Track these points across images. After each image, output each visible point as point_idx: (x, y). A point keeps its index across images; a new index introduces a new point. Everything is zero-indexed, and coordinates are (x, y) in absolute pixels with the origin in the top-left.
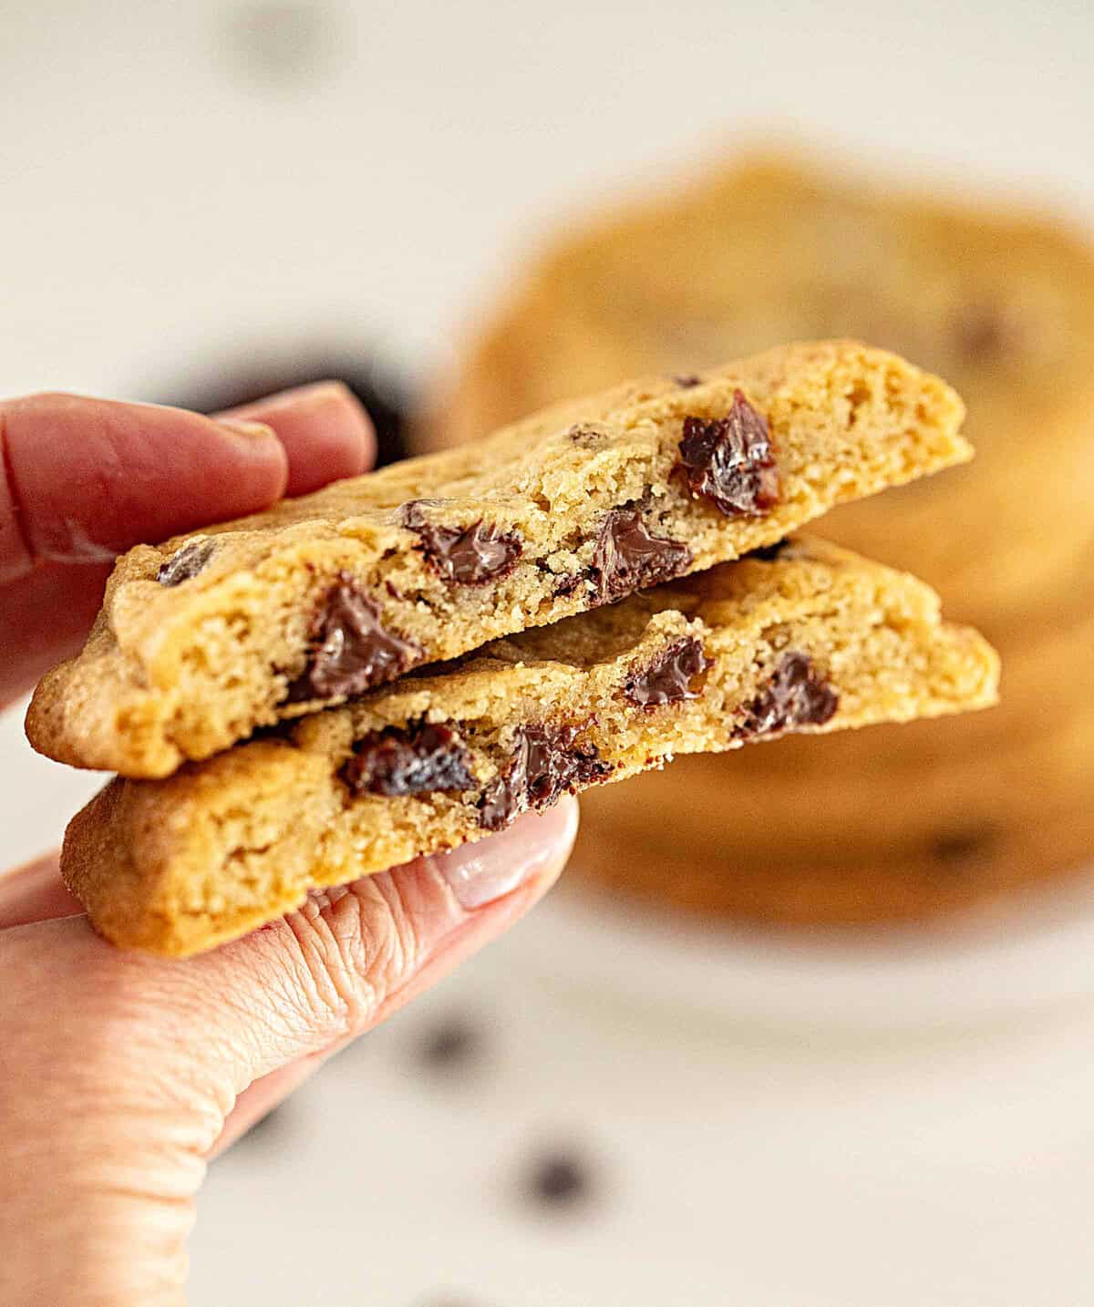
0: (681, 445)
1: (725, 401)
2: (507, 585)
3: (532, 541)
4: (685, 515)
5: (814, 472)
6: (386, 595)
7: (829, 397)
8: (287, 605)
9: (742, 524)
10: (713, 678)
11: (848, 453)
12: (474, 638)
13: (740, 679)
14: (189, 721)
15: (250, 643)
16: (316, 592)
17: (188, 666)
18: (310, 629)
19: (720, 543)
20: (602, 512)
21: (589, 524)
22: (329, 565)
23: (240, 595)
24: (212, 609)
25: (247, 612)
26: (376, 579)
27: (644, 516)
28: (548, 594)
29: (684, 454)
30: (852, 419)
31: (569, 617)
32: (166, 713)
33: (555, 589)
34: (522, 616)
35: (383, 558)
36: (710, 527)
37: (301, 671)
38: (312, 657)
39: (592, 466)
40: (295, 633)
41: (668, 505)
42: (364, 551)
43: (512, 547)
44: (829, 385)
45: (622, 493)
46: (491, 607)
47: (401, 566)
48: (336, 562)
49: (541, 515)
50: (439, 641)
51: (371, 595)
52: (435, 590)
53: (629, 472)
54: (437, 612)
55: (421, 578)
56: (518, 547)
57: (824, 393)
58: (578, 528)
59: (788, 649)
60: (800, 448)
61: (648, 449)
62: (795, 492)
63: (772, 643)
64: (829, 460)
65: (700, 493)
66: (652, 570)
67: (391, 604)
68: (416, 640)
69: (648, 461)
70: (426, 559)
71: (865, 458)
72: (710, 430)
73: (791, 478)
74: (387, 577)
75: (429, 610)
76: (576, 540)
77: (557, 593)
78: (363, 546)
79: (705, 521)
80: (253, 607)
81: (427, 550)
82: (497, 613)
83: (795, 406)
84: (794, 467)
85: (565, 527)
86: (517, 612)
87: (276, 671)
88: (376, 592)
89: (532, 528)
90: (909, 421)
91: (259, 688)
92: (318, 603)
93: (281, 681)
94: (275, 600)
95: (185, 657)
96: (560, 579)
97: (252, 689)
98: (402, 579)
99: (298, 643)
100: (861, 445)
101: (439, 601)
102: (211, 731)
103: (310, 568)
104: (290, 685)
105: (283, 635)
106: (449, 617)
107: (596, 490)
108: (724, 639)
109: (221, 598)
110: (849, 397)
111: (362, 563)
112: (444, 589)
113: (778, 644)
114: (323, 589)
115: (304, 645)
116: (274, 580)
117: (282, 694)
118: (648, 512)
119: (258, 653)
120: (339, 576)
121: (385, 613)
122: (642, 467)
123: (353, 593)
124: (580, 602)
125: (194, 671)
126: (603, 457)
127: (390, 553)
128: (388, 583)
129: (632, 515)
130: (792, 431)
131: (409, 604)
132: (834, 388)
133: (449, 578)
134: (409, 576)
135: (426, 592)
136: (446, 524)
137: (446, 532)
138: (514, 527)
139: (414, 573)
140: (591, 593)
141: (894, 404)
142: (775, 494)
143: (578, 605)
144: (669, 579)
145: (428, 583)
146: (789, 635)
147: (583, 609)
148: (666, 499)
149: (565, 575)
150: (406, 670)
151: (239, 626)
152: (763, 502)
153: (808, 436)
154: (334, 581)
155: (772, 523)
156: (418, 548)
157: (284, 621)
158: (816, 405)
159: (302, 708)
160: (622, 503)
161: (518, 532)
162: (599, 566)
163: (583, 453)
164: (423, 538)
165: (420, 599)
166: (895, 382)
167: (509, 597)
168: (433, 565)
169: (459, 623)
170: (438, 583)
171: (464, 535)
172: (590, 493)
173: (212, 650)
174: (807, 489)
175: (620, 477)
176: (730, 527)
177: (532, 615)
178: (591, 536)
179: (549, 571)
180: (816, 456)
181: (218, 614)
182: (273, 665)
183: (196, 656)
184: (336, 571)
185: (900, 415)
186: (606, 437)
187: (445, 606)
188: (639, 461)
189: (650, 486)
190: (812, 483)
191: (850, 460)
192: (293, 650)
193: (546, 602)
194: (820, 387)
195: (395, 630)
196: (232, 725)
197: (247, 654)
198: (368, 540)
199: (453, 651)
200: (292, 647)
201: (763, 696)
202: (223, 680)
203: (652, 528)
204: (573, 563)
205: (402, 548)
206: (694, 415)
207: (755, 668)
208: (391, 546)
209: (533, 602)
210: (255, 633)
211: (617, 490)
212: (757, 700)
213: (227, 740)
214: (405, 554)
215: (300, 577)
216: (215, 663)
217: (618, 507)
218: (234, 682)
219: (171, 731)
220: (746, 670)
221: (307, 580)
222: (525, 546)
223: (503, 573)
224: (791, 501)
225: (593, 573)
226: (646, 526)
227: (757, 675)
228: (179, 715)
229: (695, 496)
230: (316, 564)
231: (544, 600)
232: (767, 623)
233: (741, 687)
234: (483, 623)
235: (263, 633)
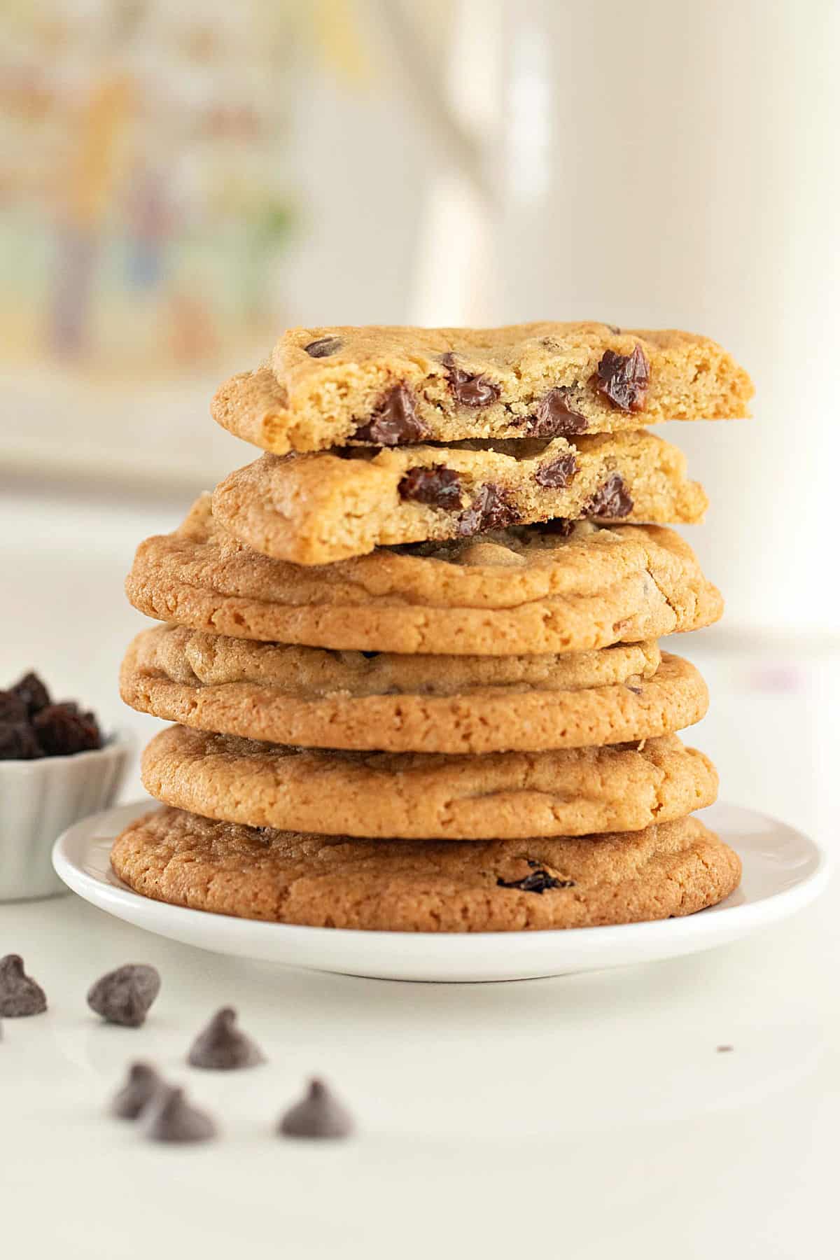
0: (599, 363)
1: (631, 348)
2: (487, 412)
3: (507, 392)
4: (591, 402)
5: (666, 400)
6: (423, 398)
7: (687, 364)
8: (370, 387)
9: (619, 416)
10: (577, 478)
11: (687, 396)
12: (460, 435)
13: (590, 482)
14: (302, 431)
15: (346, 401)
16: (388, 385)
17: (312, 403)
18: (378, 403)
19: (605, 423)
20: (547, 388)
21: (539, 392)
22: (399, 374)
23: (349, 374)
24: (333, 377)
25: (349, 384)
26: (420, 388)
27: (569, 396)
28: (507, 424)
29: (600, 368)
30: (696, 379)
31: (513, 439)
32: (292, 424)
33: (510, 421)
34: (489, 431)
35: (428, 378)
36: (602, 413)
37: (366, 423)
38: (374, 418)
39: (550, 363)
40: (370, 403)
41: (583, 394)
42: (419, 372)
43: (496, 392)
44: (689, 357)
45: (561, 381)
46: (475, 420)
47: (435, 385)
48: (403, 373)
49: (515, 380)
50: (441, 430)
51: (415, 395)
52: (448, 403)
53: (568, 371)
54: (446, 415)
55: (443, 394)
56: (498, 393)
57: (685, 360)
58: (533, 393)
59: (614, 471)
60: (663, 385)
61: (582, 361)
62: (652, 408)
63: (608, 467)
64: (675, 397)
65: (601, 391)
66: (564, 427)
67: (424, 403)
68: (430, 427)
69: (580, 368)
70: (449, 385)
71: (695, 402)
72: (618, 360)
73: (653, 400)
74: (426, 389)
75: (441, 413)
76: (530, 399)
77: (511, 424)
78: (420, 369)
79: (600, 409)
80: (353, 382)
81: (451, 380)
82: (477, 425)
83: (668, 362)
84: (657, 394)
85: (526, 390)
86: (487, 428)
87: (354, 421)
88: (418, 395)
89: (509, 385)
90: (725, 390)
91: (343, 426)
92: (387, 391)
93: (355, 426)
94: (366, 383)
95: (311, 399)
96: (515, 417)
97: (339, 426)
98: (432, 392)
99: (370, 409)
100: (695, 394)
101: (448, 409)
102: (311, 440)
103: (389, 372)
104: (358, 429)
105: (364, 402)
106: (451, 419)
107: (548, 375)
108: (586, 459)
109: (338, 373)
110: (697, 366)
111: (416, 378)
112: (453, 404)
113: (610, 467)
114: (391, 385)
115: (372, 411)
116: (369, 372)
117: (353, 433)
118: (572, 395)
119: (348, 407)
120: (403, 381)
121: (419, 407)
122: (576, 370)
123: (406, 391)
124: (522, 432)
125: (312, 407)
126: (557, 359)
127: (432, 376)
128: (425, 392)
129: (563, 394)
130: (662, 375)
131: (432, 407)
132: (691, 359)
133: (457, 399)
134: (438, 391)
135: (443, 402)
136: (465, 370)
137: (463, 374)
138: (500, 382)
139: (440, 390)
140: (529, 429)
141: (720, 378)
142: (642, 405)
143: (520, 433)
144: (573, 434)
145: (446, 398)
146: (616, 464)
147: (522, 436)
148: (584, 391)
149: (518, 416)
150: (420, 440)
151: (343, 391)
152: (634, 408)
153: (669, 380)
154: (398, 382)
155: (635, 420)
156: (447, 378)
157: (367, 395)
158: (678, 365)
159: (361, 443)
160: (559, 387)
161: (501, 386)
162: (538, 416)
163: (547, 354)
164: (451, 373)
165: (439, 405)
166: (724, 366)
167: (485, 419)
168: (451, 389)
169: (454, 424)
170: (451, 400)
171: (471, 378)
172: (545, 376)
173: (326, 398)
174: (659, 408)
175: (563, 372)
176: (613, 415)
177: (494, 432)
178: (538, 399)
179: (511, 411)
180: (670, 392)
181: (336, 381)
182: (353, 416)
183: (316, 399)
184: (401, 378)
185: (722, 384)
186: (562, 348)
187: (451, 413)
188: (576, 366)
189: (577, 382)
190: (663, 406)
191: (687, 400)
192: (366, 412)
193: (504, 427)
194: (684, 356)
195: (421, 417)
196: (322, 440)
197: (343, 406)
198: (423, 367)
199: (447, 438)
200: (365, 410)
201: (599, 494)
202: (326, 416)
203: (571, 404)
204: (524, 410)
205: (439, 376)
206: (611, 349)
207: (597, 478)
208: (433, 373)
209: (498, 425)
210: (350, 396)
211: (559, 379)
212: (596, 496)
213: (317, 448)
214: (439, 379)
215: (382, 375)
216: (325, 406)
217: (557, 388)
218: (331, 419)
219: (290, 433)
220: (594, 478)
221: (386, 377)
222: (502, 394)
223: (487, 405)
224: (649, 412)
225: (533, 419)
226: (569, 402)
227: (598, 482)
228: (298, 426)
229: (598, 392)
230: (392, 371)
231: (503, 426)
232: (607, 455)
233: (590, 487)
234: (468, 428)
235: (354, 398)
